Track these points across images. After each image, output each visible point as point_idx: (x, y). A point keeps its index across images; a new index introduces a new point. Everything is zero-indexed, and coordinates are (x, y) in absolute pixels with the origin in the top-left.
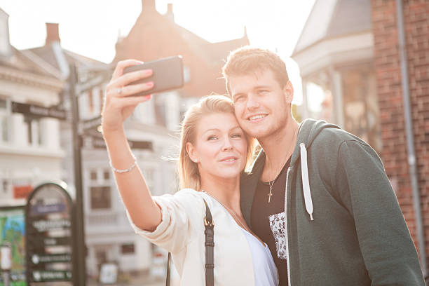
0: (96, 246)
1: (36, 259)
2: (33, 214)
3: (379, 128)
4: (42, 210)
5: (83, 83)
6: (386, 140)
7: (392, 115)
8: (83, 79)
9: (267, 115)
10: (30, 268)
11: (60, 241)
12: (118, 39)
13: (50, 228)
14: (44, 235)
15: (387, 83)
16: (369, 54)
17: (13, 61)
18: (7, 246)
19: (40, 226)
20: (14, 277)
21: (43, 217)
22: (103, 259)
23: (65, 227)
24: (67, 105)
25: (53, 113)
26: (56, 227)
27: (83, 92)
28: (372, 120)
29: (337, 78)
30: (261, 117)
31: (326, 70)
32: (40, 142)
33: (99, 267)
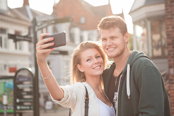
0: (44, 93)
1: (18, 101)
2: (17, 81)
3: (166, 46)
4: (21, 80)
5: (39, 26)
6: (169, 51)
7: (172, 41)
8: (39, 24)
9: (116, 48)
10: (16, 104)
11: (28, 93)
12: (54, 4)
13: (24, 87)
14: (22, 90)
15: (170, 27)
16: (163, 13)
17: (9, 13)
18: (6, 95)
19: (20, 86)
20: (9, 108)
21: (21, 83)
22: (47, 99)
23: (30, 87)
24: (32, 35)
25: (26, 39)
26: (27, 87)
27: (39, 30)
28: (164, 42)
29: (149, 23)
30: (113, 49)
31: (144, 20)
32: (20, 48)
33: (45, 102)
